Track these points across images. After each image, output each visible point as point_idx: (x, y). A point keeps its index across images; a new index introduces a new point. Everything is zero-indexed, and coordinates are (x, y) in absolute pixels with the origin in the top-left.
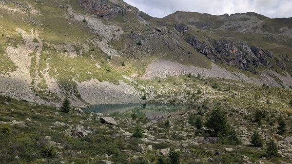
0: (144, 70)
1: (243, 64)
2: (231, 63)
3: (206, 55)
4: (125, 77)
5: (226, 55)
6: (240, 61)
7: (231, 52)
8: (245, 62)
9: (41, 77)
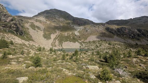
0: (86, 39)
1: (132, 36)
2: (125, 36)
3: (113, 33)
4: (79, 41)
5: (122, 33)
6: (130, 35)
7: (125, 31)
8: (132, 35)
9: (56, 41)
